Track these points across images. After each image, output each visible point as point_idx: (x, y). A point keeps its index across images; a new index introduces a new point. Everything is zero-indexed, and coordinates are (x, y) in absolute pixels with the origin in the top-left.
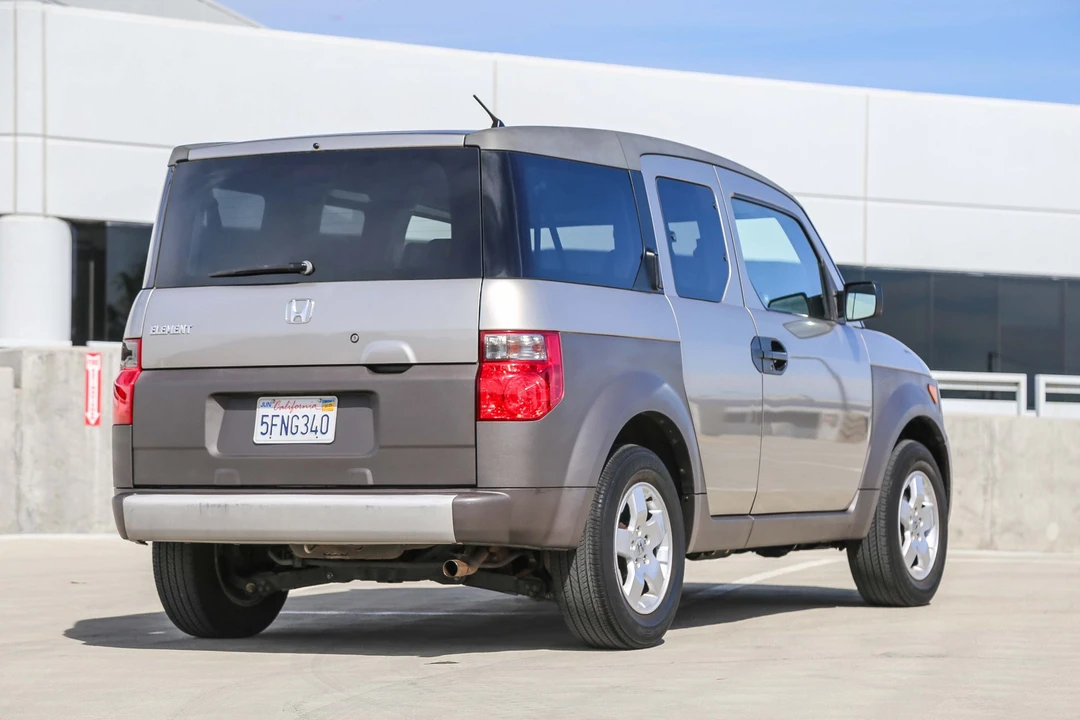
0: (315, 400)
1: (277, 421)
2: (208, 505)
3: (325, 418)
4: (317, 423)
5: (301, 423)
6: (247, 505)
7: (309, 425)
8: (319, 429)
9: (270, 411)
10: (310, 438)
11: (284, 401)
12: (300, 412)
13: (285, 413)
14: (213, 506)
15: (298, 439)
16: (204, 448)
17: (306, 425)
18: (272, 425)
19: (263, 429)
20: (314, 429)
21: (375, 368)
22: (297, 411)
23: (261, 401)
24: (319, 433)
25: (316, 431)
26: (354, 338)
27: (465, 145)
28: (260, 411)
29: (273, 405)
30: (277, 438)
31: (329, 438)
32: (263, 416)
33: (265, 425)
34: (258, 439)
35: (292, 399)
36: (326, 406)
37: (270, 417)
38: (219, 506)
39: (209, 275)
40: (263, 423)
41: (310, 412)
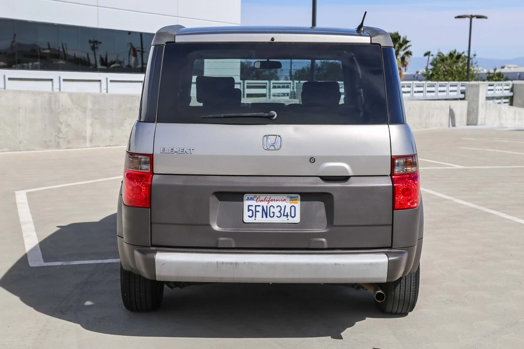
0: (285, 197)
1: (259, 209)
2: (223, 263)
3: (293, 208)
4: (288, 210)
5: (277, 210)
6: (252, 263)
7: (282, 212)
8: (289, 214)
9: (253, 203)
10: (283, 220)
11: (262, 197)
12: (275, 204)
13: (265, 204)
14: (227, 263)
15: (275, 220)
16: (210, 225)
17: (280, 211)
18: (256, 211)
19: (250, 213)
20: (285, 214)
21: (326, 179)
22: (271, 203)
23: (246, 197)
24: (289, 217)
25: (287, 216)
26: (312, 160)
27: (371, 43)
28: (246, 203)
29: (255, 199)
30: (259, 219)
31: (297, 219)
32: (249, 206)
33: (251, 212)
34: (247, 219)
35: (268, 196)
36: (293, 200)
37: (254, 207)
38: (231, 263)
39: (202, 117)
40: (249, 210)
41: (282, 204)
